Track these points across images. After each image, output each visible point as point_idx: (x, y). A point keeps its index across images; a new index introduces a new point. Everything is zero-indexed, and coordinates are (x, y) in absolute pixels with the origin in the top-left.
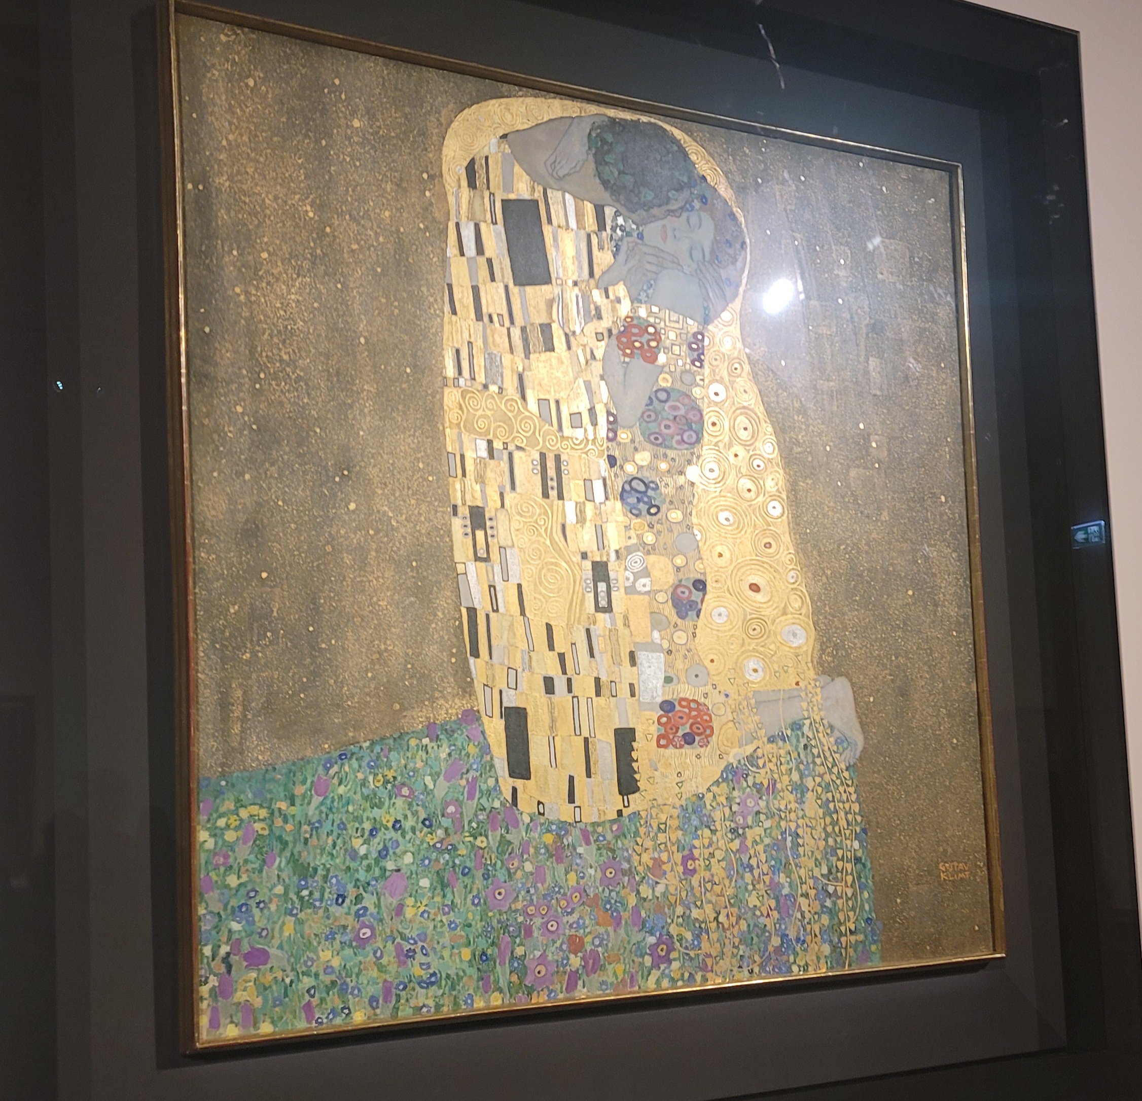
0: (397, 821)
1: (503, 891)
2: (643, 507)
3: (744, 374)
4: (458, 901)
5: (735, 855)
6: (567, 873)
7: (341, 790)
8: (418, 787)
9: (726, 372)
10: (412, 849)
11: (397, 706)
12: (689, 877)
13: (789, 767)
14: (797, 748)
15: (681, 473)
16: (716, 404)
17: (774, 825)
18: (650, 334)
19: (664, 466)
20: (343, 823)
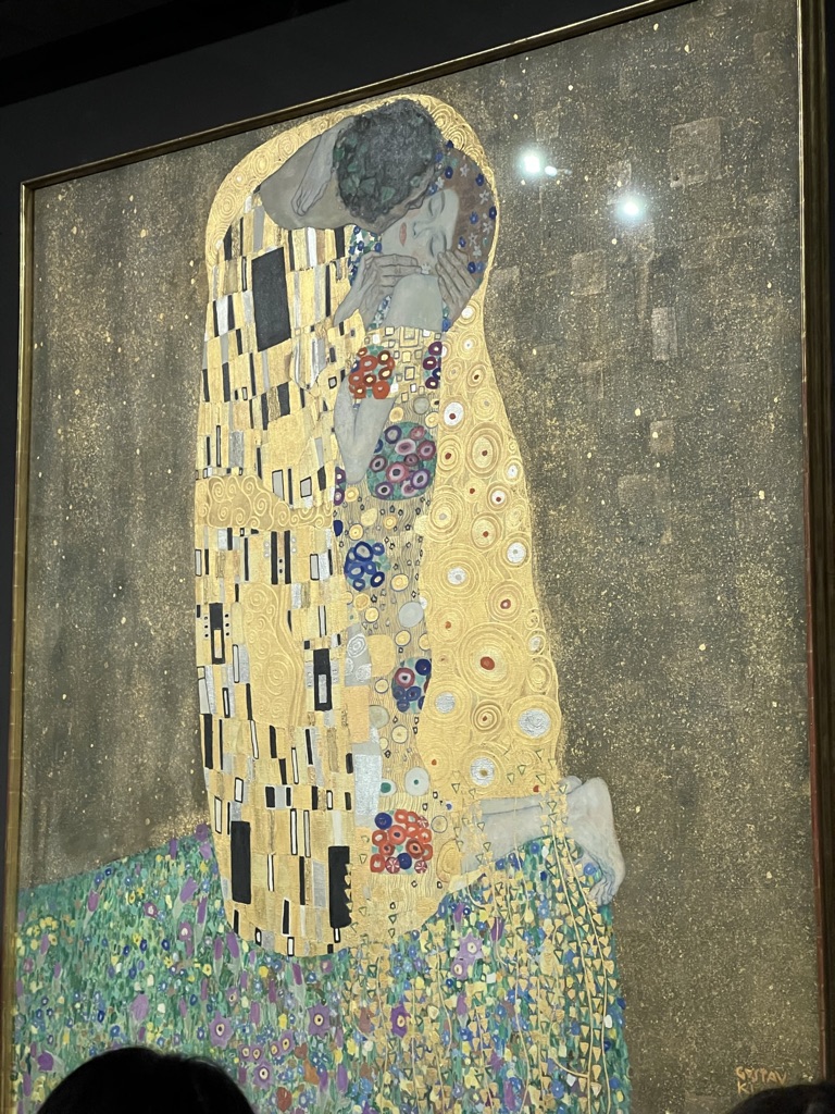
0: (144, 941)
1: (222, 1026)
2: (367, 577)
3: (486, 382)
4: (186, 1032)
5: (452, 1016)
6: (278, 1015)
7: (106, 905)
8: (161, 906)
9: (464, 385)
10: (153, 971)
11: (148, 821)
12: (399, 1037)
13: (521, 903)
14: (532, 877)
15: (409, 527)
16: (452, 428)
17: (500, 981)
18: (383, 363)
19: (390, 522)
20: (105, 939)
